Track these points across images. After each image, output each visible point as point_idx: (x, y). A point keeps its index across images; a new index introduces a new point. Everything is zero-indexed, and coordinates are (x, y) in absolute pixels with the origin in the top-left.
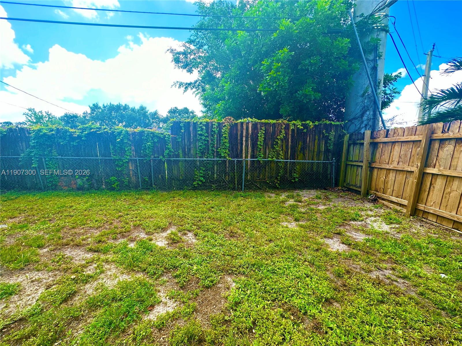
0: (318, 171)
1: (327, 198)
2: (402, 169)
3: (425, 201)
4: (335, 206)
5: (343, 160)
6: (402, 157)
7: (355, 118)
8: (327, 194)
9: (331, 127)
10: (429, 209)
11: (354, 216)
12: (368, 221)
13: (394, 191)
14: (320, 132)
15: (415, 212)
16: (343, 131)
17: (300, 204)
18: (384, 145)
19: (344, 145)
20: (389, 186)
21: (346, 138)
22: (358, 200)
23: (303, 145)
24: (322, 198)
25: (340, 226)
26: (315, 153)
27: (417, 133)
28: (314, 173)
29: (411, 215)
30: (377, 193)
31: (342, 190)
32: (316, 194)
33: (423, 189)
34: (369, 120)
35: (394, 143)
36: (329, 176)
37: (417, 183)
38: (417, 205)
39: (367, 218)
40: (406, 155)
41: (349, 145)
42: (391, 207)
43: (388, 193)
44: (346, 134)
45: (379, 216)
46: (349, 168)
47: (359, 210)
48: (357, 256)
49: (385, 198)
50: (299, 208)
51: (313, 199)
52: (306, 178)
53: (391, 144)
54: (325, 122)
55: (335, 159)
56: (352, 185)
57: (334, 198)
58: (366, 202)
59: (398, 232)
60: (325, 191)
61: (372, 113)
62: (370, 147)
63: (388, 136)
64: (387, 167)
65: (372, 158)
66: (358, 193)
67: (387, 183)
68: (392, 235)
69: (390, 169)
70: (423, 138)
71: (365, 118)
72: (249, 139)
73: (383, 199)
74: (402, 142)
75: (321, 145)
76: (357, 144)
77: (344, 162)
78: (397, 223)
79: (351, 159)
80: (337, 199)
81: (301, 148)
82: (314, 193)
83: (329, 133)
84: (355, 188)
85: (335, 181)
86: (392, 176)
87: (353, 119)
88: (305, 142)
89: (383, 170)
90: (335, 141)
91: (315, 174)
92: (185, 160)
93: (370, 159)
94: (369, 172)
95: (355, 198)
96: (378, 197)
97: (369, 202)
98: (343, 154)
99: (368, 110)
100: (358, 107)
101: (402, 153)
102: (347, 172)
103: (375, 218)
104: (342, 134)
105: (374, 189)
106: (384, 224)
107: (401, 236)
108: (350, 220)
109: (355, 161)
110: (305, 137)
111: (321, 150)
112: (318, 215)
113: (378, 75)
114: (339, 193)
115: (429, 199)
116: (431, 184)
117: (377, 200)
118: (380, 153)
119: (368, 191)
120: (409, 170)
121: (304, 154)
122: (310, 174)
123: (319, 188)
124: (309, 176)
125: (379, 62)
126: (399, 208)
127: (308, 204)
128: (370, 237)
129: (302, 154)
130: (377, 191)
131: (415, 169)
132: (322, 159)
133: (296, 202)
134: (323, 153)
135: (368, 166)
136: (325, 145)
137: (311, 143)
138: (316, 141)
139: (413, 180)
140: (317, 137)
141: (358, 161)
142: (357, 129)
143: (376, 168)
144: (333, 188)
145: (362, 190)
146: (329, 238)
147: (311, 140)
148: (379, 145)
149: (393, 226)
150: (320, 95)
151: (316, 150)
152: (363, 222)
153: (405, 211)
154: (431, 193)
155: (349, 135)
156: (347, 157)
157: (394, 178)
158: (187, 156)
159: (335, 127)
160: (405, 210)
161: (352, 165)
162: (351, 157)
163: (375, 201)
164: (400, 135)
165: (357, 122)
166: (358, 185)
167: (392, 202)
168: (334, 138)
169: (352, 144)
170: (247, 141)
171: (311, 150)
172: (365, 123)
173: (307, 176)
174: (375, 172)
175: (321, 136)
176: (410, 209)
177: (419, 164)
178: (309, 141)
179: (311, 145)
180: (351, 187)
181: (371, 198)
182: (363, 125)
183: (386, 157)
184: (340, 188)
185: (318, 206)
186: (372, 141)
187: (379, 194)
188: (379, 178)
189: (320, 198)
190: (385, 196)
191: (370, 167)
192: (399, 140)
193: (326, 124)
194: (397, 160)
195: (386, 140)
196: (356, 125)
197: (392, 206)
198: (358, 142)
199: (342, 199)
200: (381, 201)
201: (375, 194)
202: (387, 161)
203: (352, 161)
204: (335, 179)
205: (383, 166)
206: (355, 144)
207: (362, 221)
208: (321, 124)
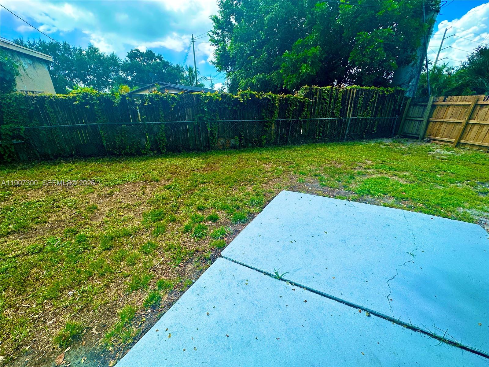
2: (452, 121)
3: (465, 138)
4: (411, 146)
6: (454, 114)
9: (400, 92)
10: (466, 142)
13: (444, 135)
14: (393, 96)
18: (441, 106)
19: (406, 106)
20: (440, 132)
21: (409, 100)
22: (419, 142)
23: (382, 106)
26: (387, 112)
27: (467, 100)
29: (456, 147)
30: (431, 137)
34: (413, 85)
35: (449, 105)
38: (460, 141)
40: (456, 113)
41: (410, 106)
43: (439, 136)
46: (408, 122)
50: (393, 149)
53: (446, 106)
59: (457, 154)
61: (416, 80)
62: (431, 108)
63: (446, 101)
64: (442, 120)
66: (417, 138)
67: (440, 130)
69: (443, 122)
70: (472, 103)
71: (411, 84)
72: (353, 102)
73: (436, 140)
74: (455, 105)
77: (404, 118)
79: (410, 116)
80: (407, 142)
81: (381, 109)
84: (411, 135)
85: (395, 131)
88: (384, 104)
89: (437, 122)
90: (399, 103)
92: (311, 120)
93: (429, 116)
94: (426, 124)
96: (431, 139)
97: (424, 142)
98: (405, 112)
99: (414, 77)
100: (407, 75)
101: (454, 112)
102: (405, 125)
104: (404, 98)
105: (428, 134)
109: (414, 117)
111: (391, 110)
115: (468, 137)
116: (470, 129)
117: (430, 141)
118: (437, 111)
119: (424, 136)
120: (458, 122)
126: (448, 144)
129: (380, 113)
131: (463, 121)
132: (390, 116)
136: (393, 106)
138: (390, 103)
143: (432, 121)
144: (393, 137)
145: (421, 135)
148: (437, 106)
149: (451, 152)
154: (469, 134)
155: (411, 98)
156: (407, 114)
157: (445, 127)
158: (312, 117)
160: (452, 144)
161: (410, 120)
162: (411, 114)
164: (455, 100)
167: (442, 141)
168: (400, 100)
169: (412, 105)
170: (351, 103)
171: (385, 110)
174: (431, 123)
175: (393, 99)
176: (455, 143)
177: (466, 118)
180: (408, 135)
181: (426, 140)
183: (441, 114)
184: (399, 136)
187: (433, 137)
188: (434, 127)
190: (437, 138)
191: (428, 121)
192: (453, 104)
194: (449, 116)
195: (444, 103)
197: (441, 143)
200: (433, 141)
201: (429, 137)
202: (442, 117)
203: (410, 117)
205: (438, 120)
206: (417, 105)
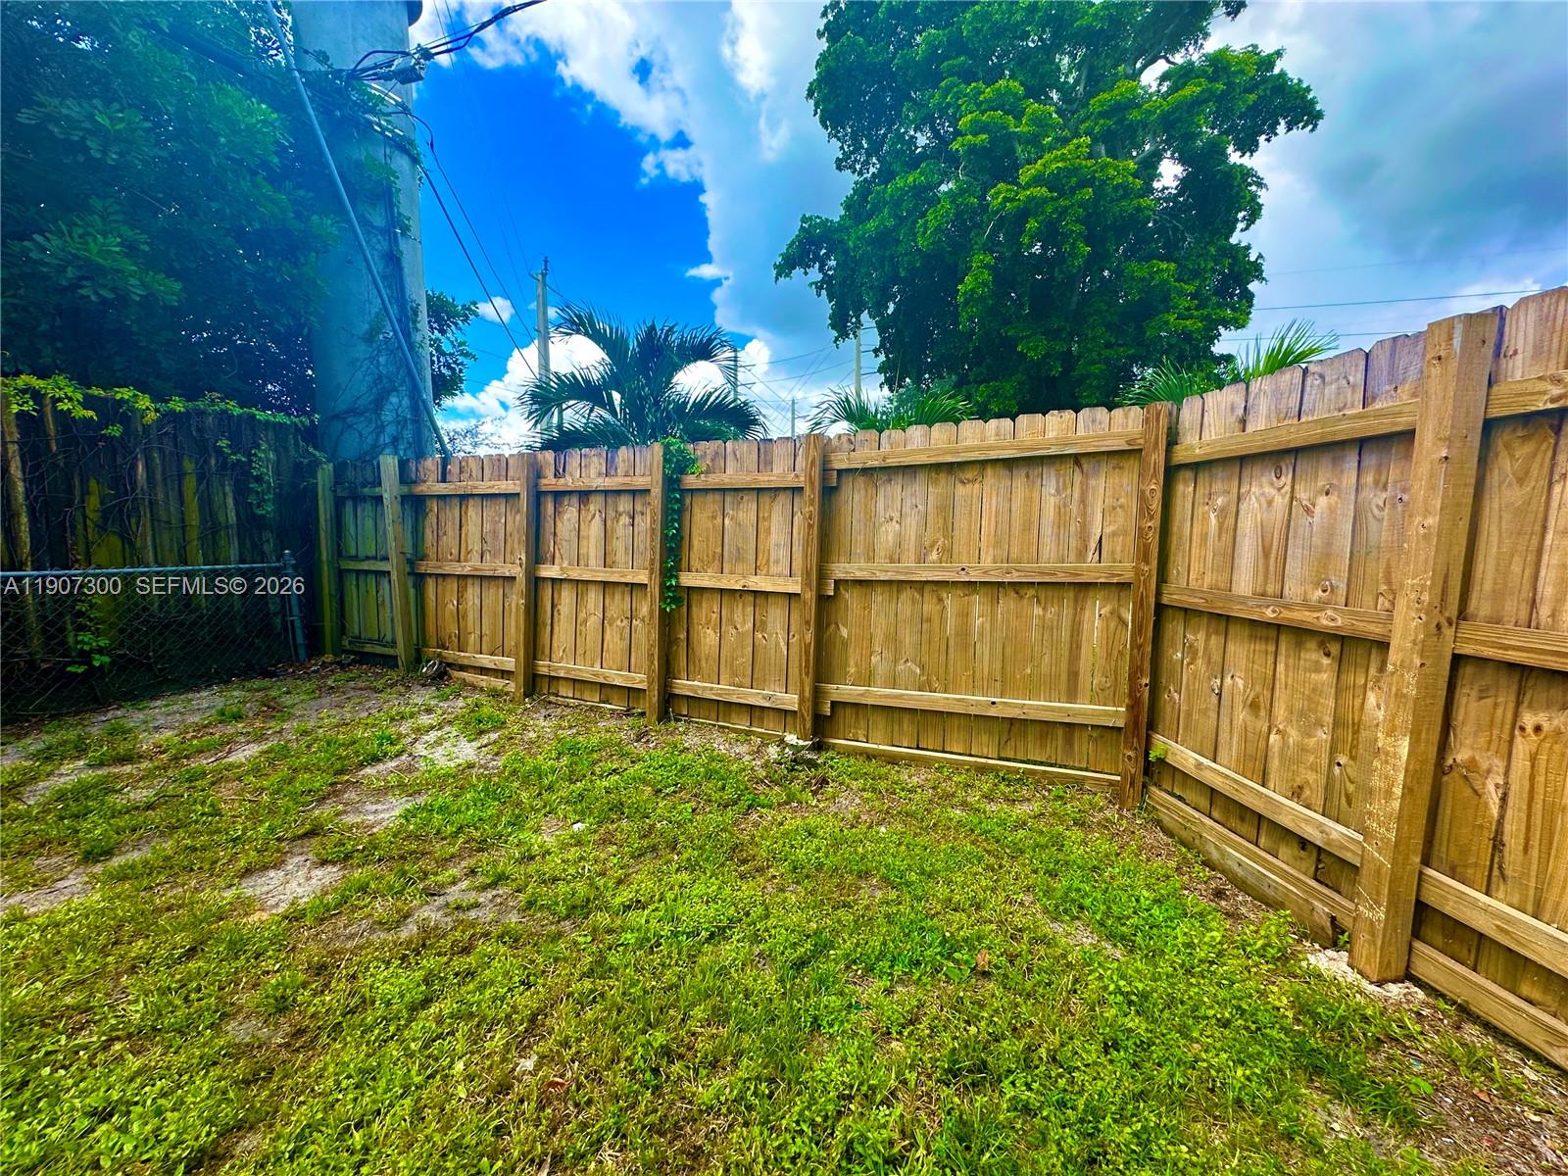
0: (218, 609)
1: (272, 709)
2: (491, 573)
3: (547, 651)
4: (305, 733)
5: (324, 557)
6: (488, 539)
7: (353, 411)
8: (274, 693)
9: (253, 431)
10: (557, 669)
11: (373, 748)
12: (420, 749)
13: (484, 639)
14: (203, 449)
15: (535, 685)
16: (311, 450)
17: (128, 768)
18: (441, 503)
19: (321, 502)
20: (470, 628)
21: (325, 475)
22: (392, 686)
23: (115, 497)
24: (251, 714)
25: (322, 800)
26: (193, 534)
27: (511, 473)
28: (201, 617)
29: (526, 695)
30: (445, 652)
31: (339, 663)
32: (219, 702)
33: (540, 621)
34: (400, 422)
35: (464, 498)
36: (278, 621)
37: (527, 607)
38: (535, 666)
39: (416, 740)
40: (495, 532)
41: (338, 504)
42: (484, 684)
43: (470, 648)
44: (321, 463)
45: (450, 723)
46: (351, 583)
47: (393, 719)
48: (363, 889)
49: (466, 662)
50: (119, 791)
51: (205, 727)
52: (161, 645)
53: (456, 501)
54: (222, 405)
55: (292, 555)
56: (370, 641)
57: (302, 702)
58: (416, 688)
59: (497, 754)
60: (266, 682)
61: (406, 402)
62: (403, 510)
63: (448, 478)
64: (459, 569)
65: (415, 546)
66: (390, 662)
67: (465, 617)
68: (481, 766)
69: (466, 577)
70: (521, 486)
71: (388, 416)
73: (463, 668)
74: (482, 496)
75: (218, 499)
76: (364, 499)
77: (330, 563)
78: (495, 729)
79: (353, 553)
80: (313, 703)
81: (105, 514)
82: (207, 702)
83: (250, 455)
84: (379, 650)
85: (306, 636)
86: (472, 592)
87: (347, 412)
88: (121, 481)
89: (449, 580)
90: (280, 486)
91: (209, 621)
93: (409, 550)
94: (412, 592)
95: (379, 684)
96: (449, 665)
97: (423, 685)
98: (323, 535)
99: (395, 389)
100: (359, 375)
101: (487, 527)
102: (347, 599)
103: (439, 733)
104: (306, 461)
105: (433, 641)
106: (463, 742)
107: (500, 762)
108: (361, 766)
109: (368, 558)
110: (119, 460)
111: (222, 519)
112: (226, 791)
113: (407, 286)
114: (323, 677)
115: (555, 644)
116: (553, 606)
117: (445, 673)
118: (434, 527)
119: (418, 651)
120: (507, 574)
121: (127, 539)
122: (182, 624)
123: (237, 676)
124: (175, 632)
125: (404, 246)
126: (499, 683)
127: (175, 759)
128: (421, 800)
129: (116, 542)
130: (444, 647)
131: (518, 571)
132: (234, 552)
133: (102, 765)
134: (233, 532)
135: (408, 569)
136: (235, 499)
137: (160, 489)
138: (190, 484)
139: (517, 600)
140: (189, 466)
141: (375, 558)
142: (366, 447)
143: (430, 575)
144: (302, 666)
145: (400, 650)
146: (265, 868)
147: (159, 477)
148: (428, 503)
149: (484, 740)
150: (177, 286)
151: (194, 518)
152: (404, 757)
153: (512, 687)
154: (556, 628)
155: (331, 465)
156: (339, 546)
157: (477, 601)
159: (271, 434)
160: (513, 684)
161: (358, 572)
162: (353, 544)
163: (441, 677)
164: (474, 475)
165: (363, 426)
166: (389, 638)
167: (483, 670)
168: (277, 473)
169: (347, 498)
171: (164, 518)
172: (390, 430)
173: (160, 634)
174: (431, 585)
175: (213, 462)
176: (521, 679)
177: (524, 558)
178: (150, 478)
179: (161, 496)
180: (368, 648)
181: (430, 673)
182: (386, 438)
183: (449, 540)
184: (329, 658)
185: (229, 752)
186: (405, 490)
187: (451, 654)
188: (442, 601)
189: (238, 717)
190: (464, 657)
191: (412, 573)
192: (475, 492)
193: (224, 415)
194: (477, 547)
195: (441, 488)
196: (361, 435)
197: (483, 681)
198: (366, 491)
199: (335, 698)
200: (456, 674)
201: (439, 655)
202: (455, 551)
203: (356, 556)
204: (305, 627)
205: (447, 569)
206: (357, 499)
207: (398, 755)
208: (202, 413)
